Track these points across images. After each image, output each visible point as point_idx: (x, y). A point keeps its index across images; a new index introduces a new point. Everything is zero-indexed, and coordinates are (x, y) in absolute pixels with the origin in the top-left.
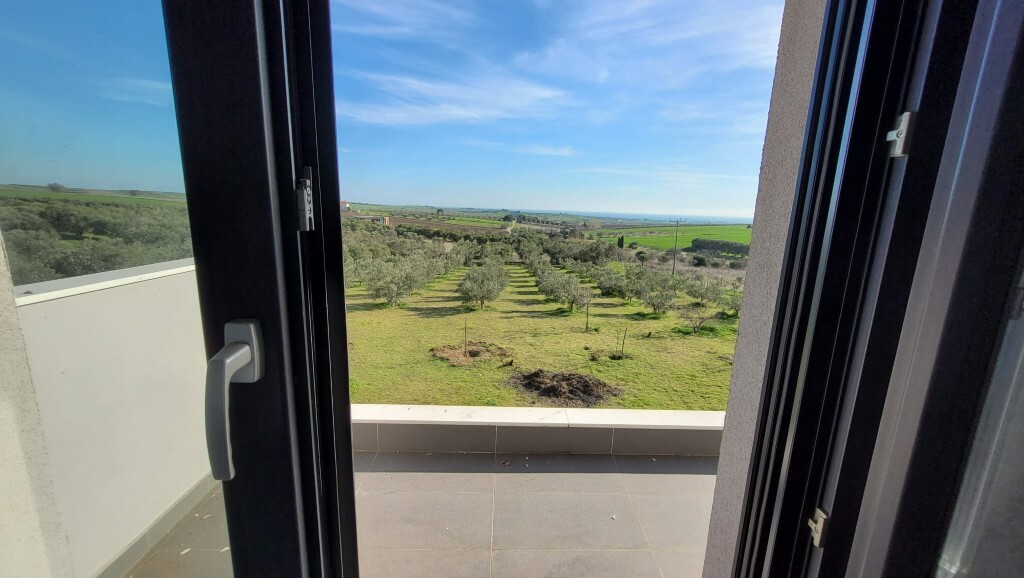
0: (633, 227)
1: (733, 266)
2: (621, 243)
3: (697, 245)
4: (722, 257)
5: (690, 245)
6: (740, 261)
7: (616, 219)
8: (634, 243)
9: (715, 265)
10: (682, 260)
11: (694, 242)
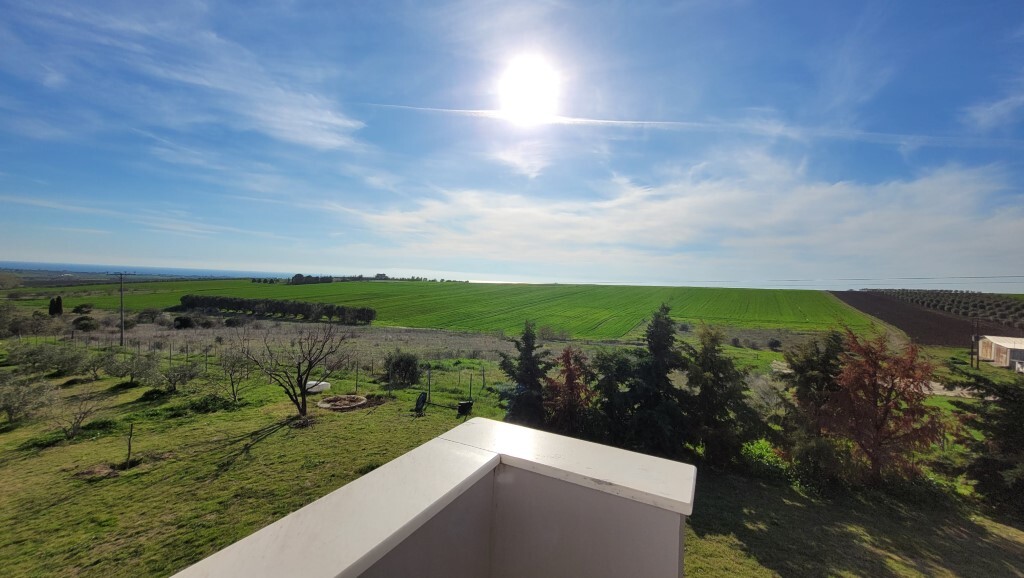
0: (90, 283)
1: (230, 324)
2: (56, 308)
3: (189, 303)
4: (221, 314)
5: (179, 303)
6: (240, 318)
7: (61, 273)
8: (85, 306)
9: (207, 325)
10: (162, 323)
11: (183, 299)
